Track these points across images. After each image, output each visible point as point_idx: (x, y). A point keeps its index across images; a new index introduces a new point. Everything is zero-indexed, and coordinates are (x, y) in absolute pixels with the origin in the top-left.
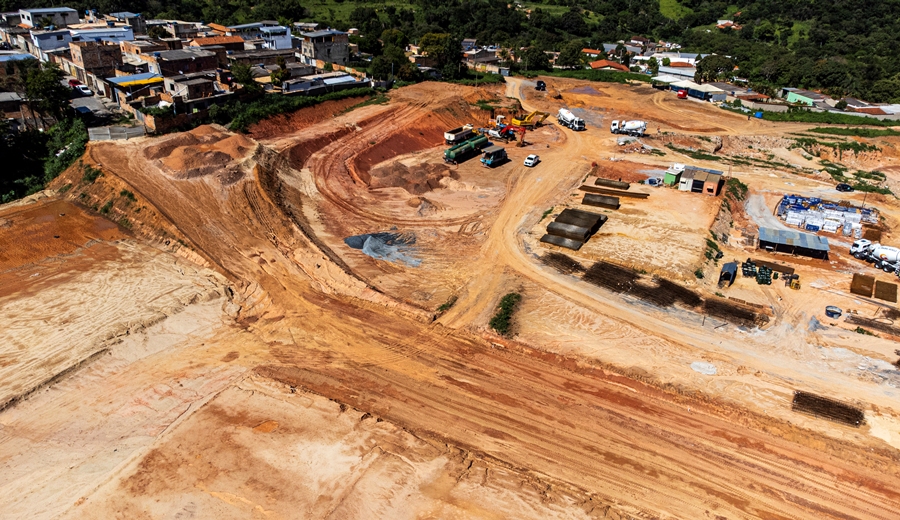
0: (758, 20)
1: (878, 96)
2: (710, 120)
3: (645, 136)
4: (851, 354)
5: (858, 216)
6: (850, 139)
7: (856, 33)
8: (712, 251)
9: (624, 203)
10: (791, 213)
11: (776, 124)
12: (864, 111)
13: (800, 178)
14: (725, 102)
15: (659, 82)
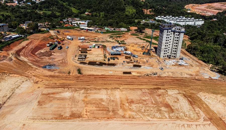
0: (94, 12)
1: (119, 27)
2: (94, 35)
3: (85, 40)
4: (128, 66)
5: (123, 48)
6: (118, 35)
7: (112, 14)
8: (105, 57)
9: (88, 52)
10: (114, 49)
11: (105, 34)
12: (118, 30)
13: (113, 43)
15: (81, 28)
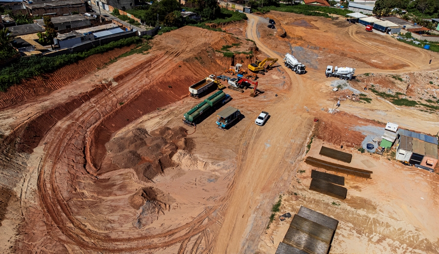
14: (400, 34)
